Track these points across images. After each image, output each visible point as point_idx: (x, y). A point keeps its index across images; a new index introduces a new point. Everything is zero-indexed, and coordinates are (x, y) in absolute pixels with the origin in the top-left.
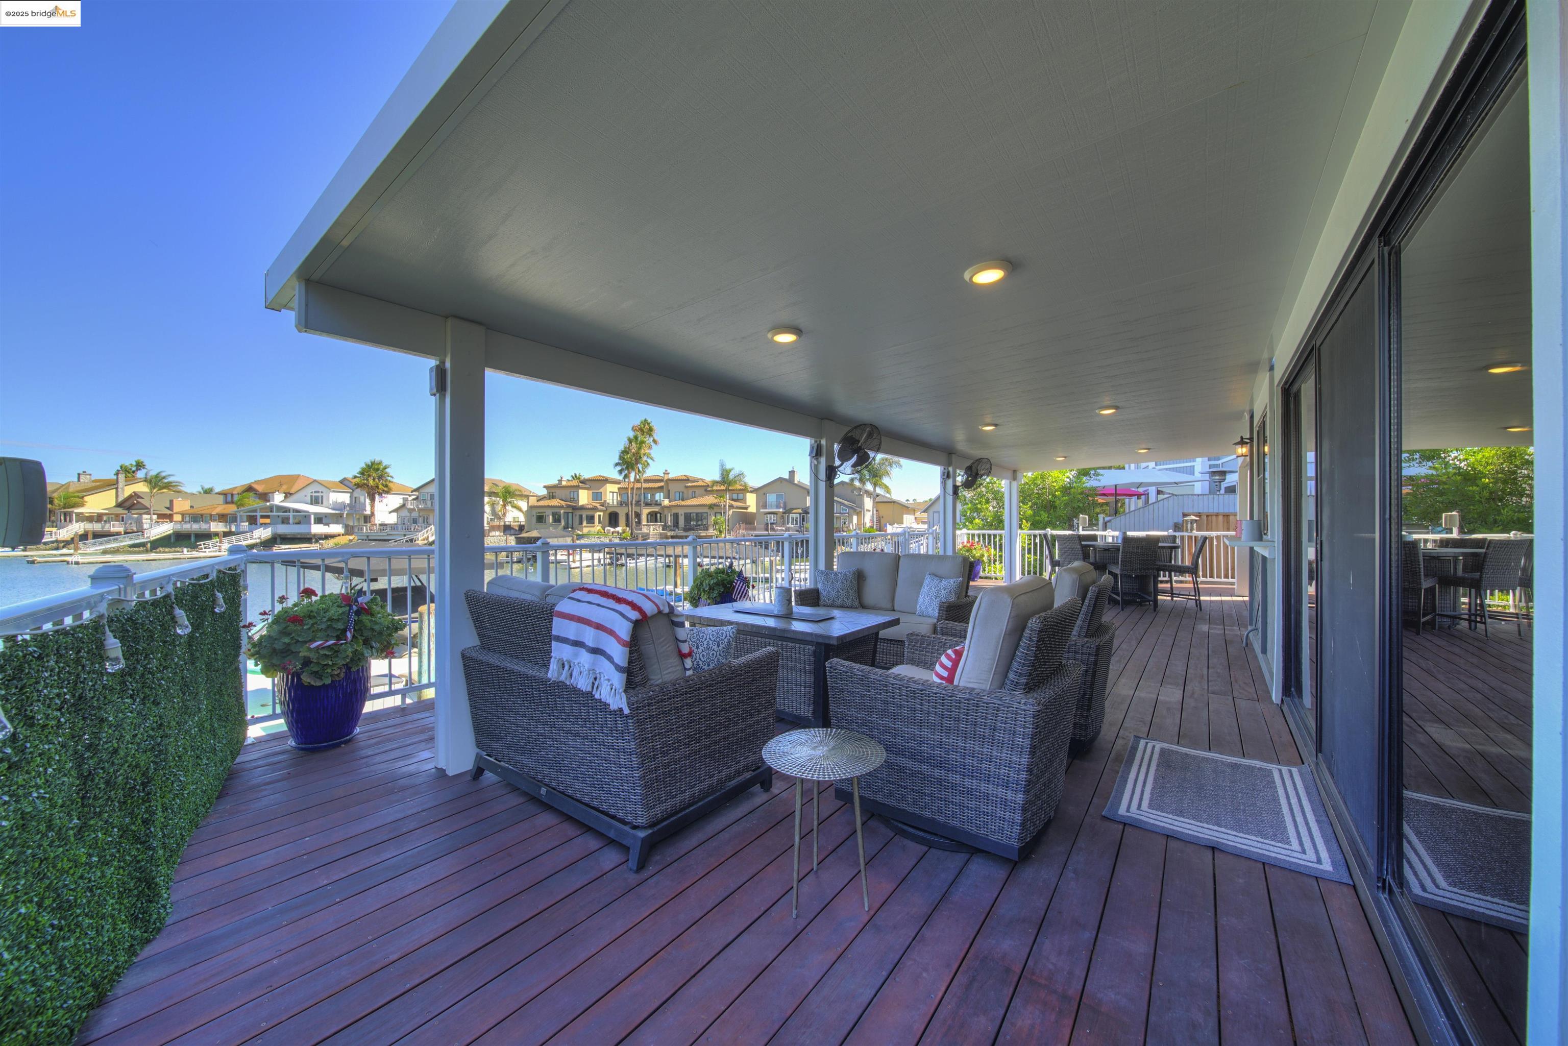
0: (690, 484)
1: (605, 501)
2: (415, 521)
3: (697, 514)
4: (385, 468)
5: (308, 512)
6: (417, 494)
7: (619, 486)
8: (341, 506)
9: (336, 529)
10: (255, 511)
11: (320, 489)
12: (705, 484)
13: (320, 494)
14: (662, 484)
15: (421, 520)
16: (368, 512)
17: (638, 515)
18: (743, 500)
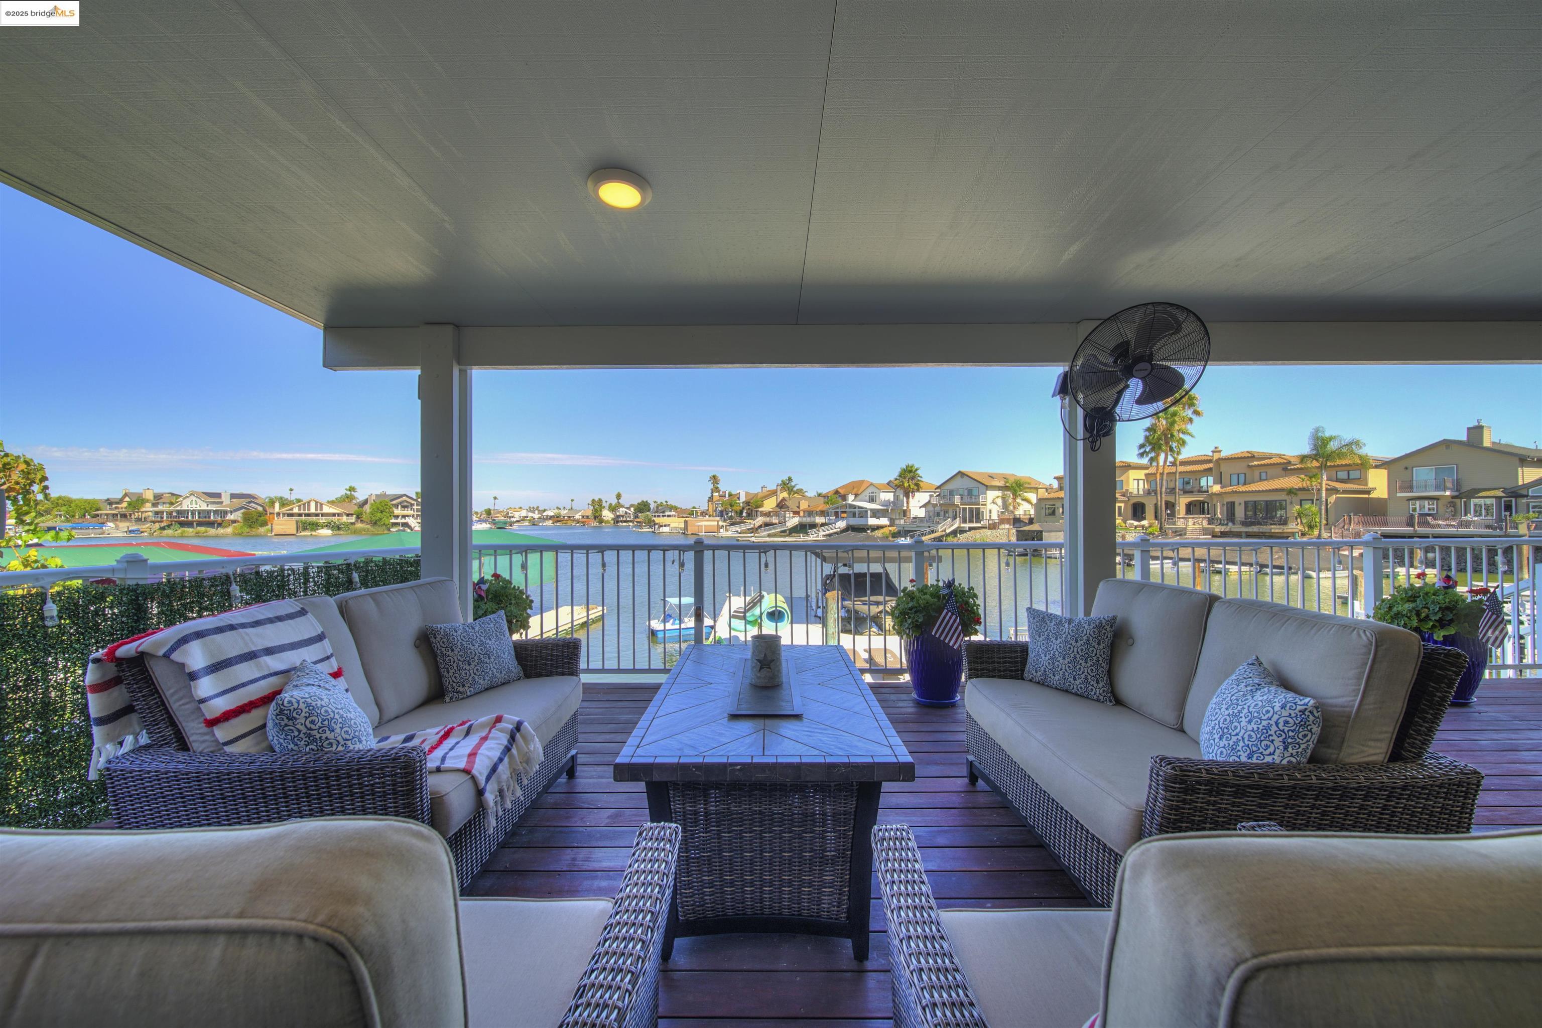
0: (1256, 463)
1: (1127, 490)
2: (938, 515)
3: (1267, 502)
4: (916, 470)
5: (867, 508)
6: (939, 490)
7: (1147, 471)
8: (886, 504)
9: (884, 521)
10: (837, 508)
11: (874, 490)
12: (1282, 461)
13: (874, 494)
14: (1211, 465)
15: (942, 513)
16: (905, 508)
17: (1170, 506)
18: (1363, 480)
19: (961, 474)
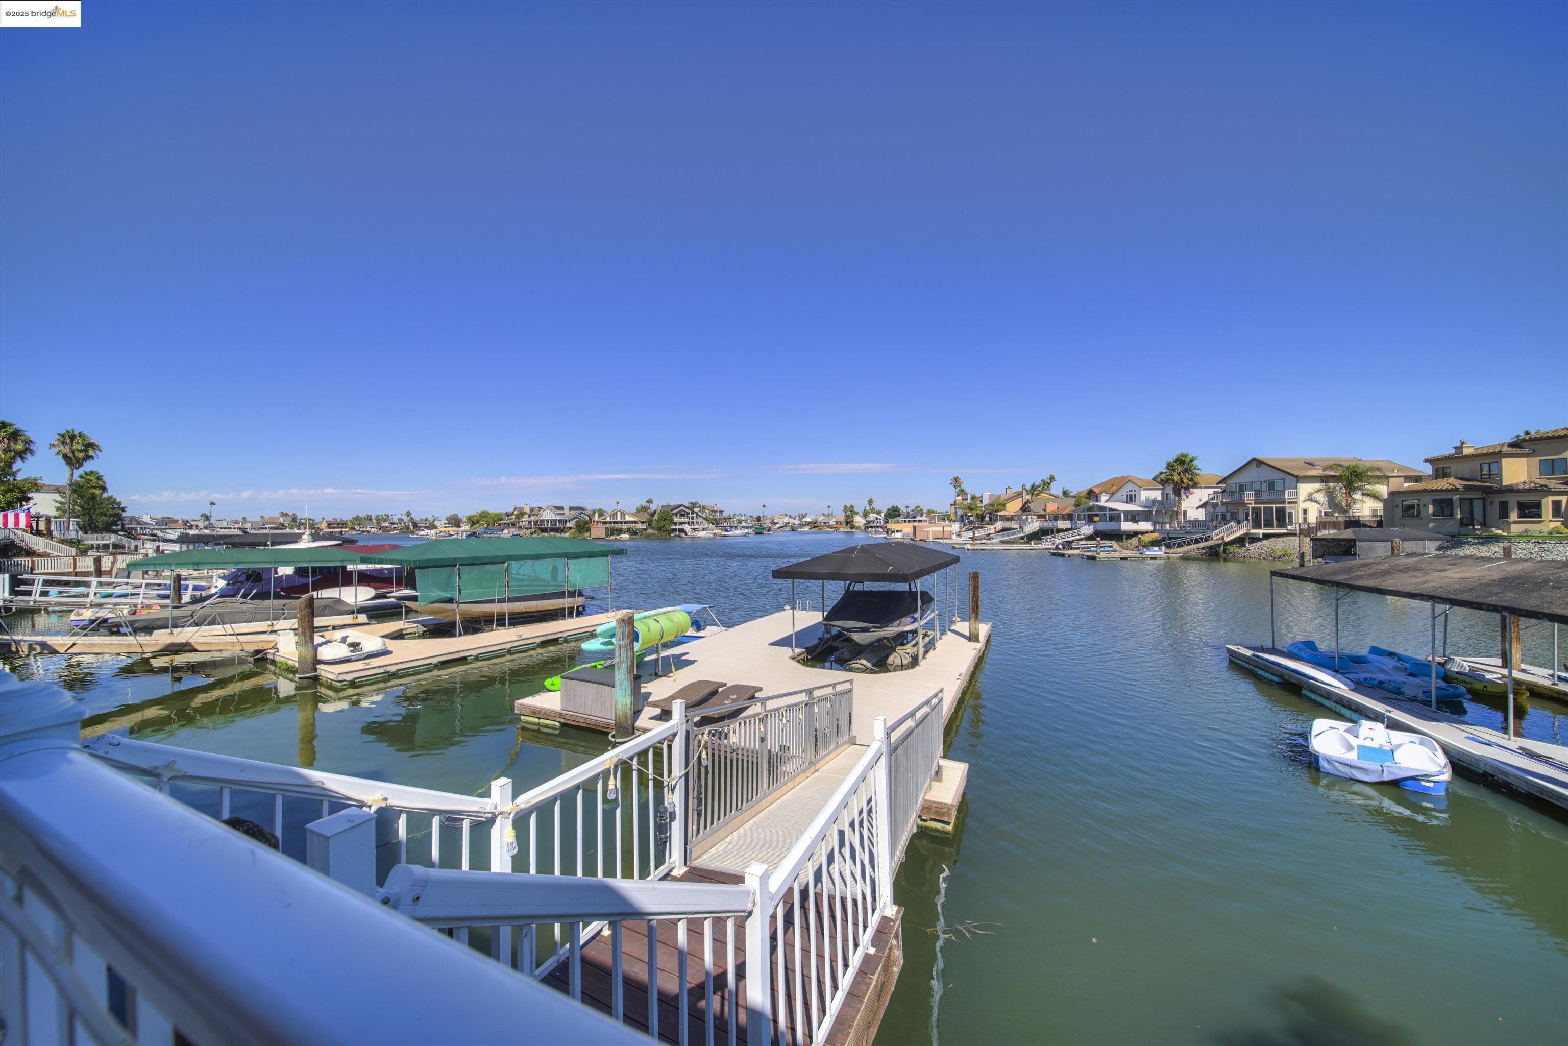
2: (1218, 518)
4: (1191, 461)
5: (1117, 510)
6: (1224, 485)
8: (1152, 504)
9: (1145, 526)
11: (1134, 487)
13: (1133, 493)
15: (1224, 516)
16: (1177, 509)
19: (1257, 462)
